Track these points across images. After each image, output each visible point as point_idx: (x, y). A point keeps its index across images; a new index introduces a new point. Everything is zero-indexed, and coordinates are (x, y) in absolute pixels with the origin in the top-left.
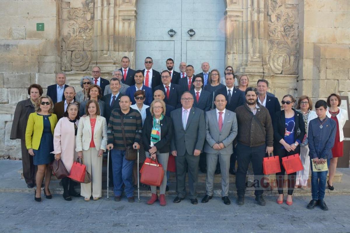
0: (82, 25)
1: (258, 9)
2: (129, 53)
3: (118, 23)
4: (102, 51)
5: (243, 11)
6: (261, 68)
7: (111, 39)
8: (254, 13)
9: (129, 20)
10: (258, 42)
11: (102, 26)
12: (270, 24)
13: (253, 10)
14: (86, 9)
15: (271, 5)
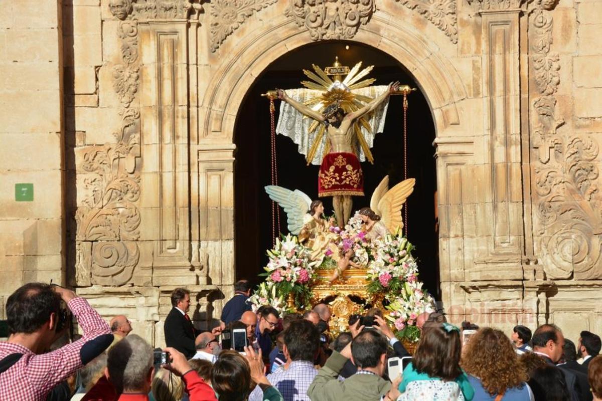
0: (115, 184)
1: (508, 136)
2: (223, 243)
3: (197, 178)
4: (164, 242)
5: (473, 143)
6: (517, 269)
7: (184, 215)
8: (498, 146)
9: (222, 170)
10: (510, 210)
11: (161, 187)
12: (539, 168)
13: (496, 139)
14: (123, 147)
15: (539, 123)
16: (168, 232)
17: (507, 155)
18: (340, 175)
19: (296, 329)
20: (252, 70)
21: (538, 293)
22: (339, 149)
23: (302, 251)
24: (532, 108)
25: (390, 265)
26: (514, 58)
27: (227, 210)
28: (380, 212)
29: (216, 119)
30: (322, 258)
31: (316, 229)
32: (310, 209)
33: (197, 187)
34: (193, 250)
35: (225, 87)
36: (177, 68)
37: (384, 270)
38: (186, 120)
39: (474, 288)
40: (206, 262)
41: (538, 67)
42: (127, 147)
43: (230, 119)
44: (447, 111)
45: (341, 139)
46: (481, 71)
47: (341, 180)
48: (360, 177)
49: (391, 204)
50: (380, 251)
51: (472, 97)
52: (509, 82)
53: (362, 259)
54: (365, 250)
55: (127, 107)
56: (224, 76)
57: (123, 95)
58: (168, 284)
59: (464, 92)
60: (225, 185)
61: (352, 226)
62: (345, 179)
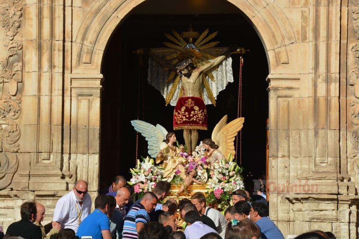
1: (329, 74)
2: (90, 156)
3: (70, 101)
4: (39, 154)
5: (299, 79)
6: (333, 185)
7: (57, 132)
8: (320, 83)
9: (91, 95)
10: (329, 136)
11: (39, 108)
12: (354, 102)
13: (319, 76)
14: (8, 73)
15: (355, 65)
16: (44, 145)
17: (328, 91)
18: (189, 114)
19: (149, 229)
20: (117, 13)
21: (350, 205)
22: (189, 94)
23: (156, 169)
24: (350, 52)
25: (222, 182)
26: (336, 9)
27: (94, 129)
28: (218, 142)
29: (87, 53)
30: (172, 176)
31: (169, 154)
32: (165, 139)
33: (70, 109)
34: (65, 161)
35: (95, 26)
36: (55, 9)
37: (218, 186)
38: (61, 53)
39: (297, 199)
40: (75, 172)
41: (356, 18)
42: (11, 73)
43: (98, 54)
44: (279, 53)
45: (191, 87)
46: (308, 20)
47: (190, 118)
48: (205, 115)
49: (226, 136)
50: (216, 172)
51: (300, 41)
52: (331, 30)
53: (202, 178)
54: (205, 171)
55: (12, 40)
56: (94, 17)
57: (8, 30)
58: (42, 189)
59: (293, 36)
60: (93, 108)
61: (198, 153)
62: (193, 117)
